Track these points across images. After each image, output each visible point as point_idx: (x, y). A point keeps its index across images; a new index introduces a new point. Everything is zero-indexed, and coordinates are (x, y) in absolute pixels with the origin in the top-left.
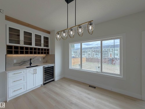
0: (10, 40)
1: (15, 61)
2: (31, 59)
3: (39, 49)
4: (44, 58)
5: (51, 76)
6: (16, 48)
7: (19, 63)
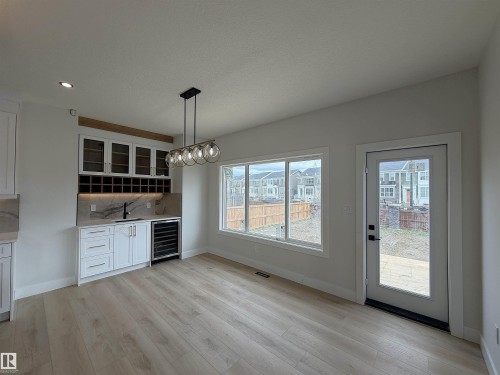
0: (85, 164)
1: (93, 208)
2: (125, 205)
3: (144, 181)
4: (157, 202)
5: (172, 246)
6: (97, 179)
7: (102, 213)
